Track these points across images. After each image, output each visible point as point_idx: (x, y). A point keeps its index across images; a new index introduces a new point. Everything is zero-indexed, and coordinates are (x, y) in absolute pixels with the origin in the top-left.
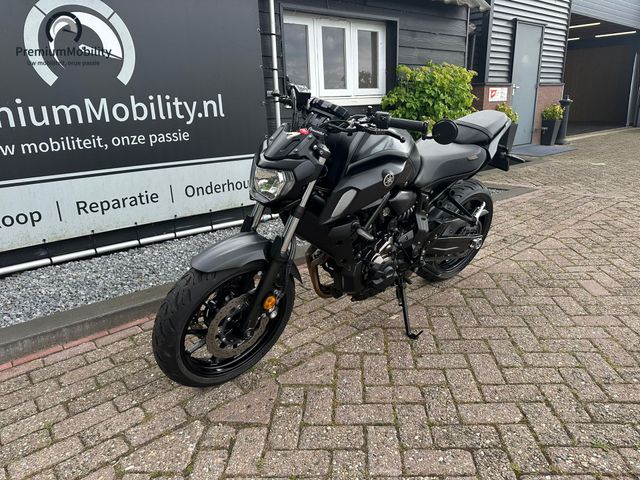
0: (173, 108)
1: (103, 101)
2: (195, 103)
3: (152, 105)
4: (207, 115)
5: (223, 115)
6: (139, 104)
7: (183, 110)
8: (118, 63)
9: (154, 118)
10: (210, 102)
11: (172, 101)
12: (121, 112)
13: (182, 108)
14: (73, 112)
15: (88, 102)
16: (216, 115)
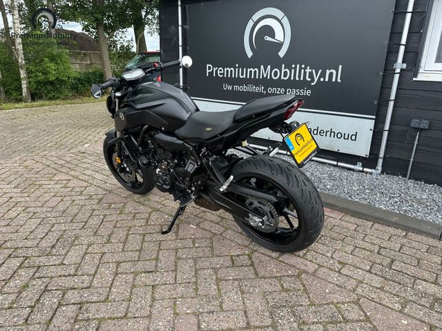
0: (305, 73)
1: (269, 67)
2: (320, 71)
3: (293, 70)
4: (327, 80)
5: (339, 80)
6: (286, 70)
7: (311, 75)
8: (280, 45)
9: (292, 79)
10: (331, 71)
11: (305, 68)
12: (276, 74)
13: (311, 74)
14: (255, 72)
15: (262, 67)
16: (334, 80)
